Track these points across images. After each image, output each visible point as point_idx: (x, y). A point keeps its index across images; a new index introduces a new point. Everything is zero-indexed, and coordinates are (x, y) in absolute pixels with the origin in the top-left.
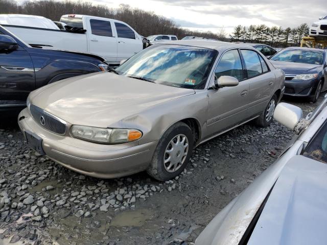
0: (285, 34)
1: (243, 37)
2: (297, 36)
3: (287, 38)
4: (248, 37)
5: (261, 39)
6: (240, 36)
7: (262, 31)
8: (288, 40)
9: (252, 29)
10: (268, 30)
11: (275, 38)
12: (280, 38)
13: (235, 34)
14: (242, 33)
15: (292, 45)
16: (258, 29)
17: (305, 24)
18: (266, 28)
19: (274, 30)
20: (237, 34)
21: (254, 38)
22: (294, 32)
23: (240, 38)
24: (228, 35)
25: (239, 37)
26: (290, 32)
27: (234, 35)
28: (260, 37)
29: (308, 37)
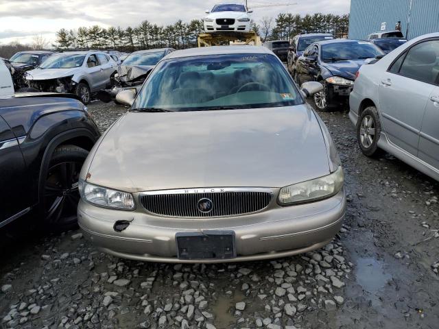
0: (127, 35)
1: (74, 46)
2: (142, 36)
3: (132, 41)
4: (81, 45)
5: (99, 45)
6: (69, 45)
7: (98, 34)
8: (134, 42)
9: (83, 33)
10: (104, 32)
11: (117, 42)
12: (123, 41)
13: (60, 42)
14: (70, 40)
15: (140, 49)
16: (91, 33)
17: (146, 22)
18: (102, 30)
19: (113, 32)
20: (64, 41)
21: (90, 44)
22: (137, 32)
23: (69, 47)
24: (50, 44)
25: (67, 46)
26: (133, 33)
27: (59, 44)
28: (98, 42)
29: (204, 35)
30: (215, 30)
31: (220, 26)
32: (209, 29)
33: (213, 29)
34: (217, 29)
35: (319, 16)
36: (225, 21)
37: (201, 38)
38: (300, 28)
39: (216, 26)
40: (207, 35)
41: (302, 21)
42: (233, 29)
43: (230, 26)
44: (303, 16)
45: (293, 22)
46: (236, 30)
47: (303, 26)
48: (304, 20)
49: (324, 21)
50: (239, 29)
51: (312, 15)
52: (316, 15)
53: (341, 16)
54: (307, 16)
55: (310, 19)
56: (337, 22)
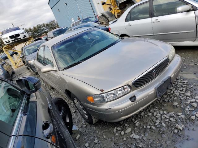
29: (6, 46)
30: (11, 42)
31: (13, 39)
32: (7, 43)
33: (10, 42)
34: (12, 41)
35: (39, 26)
36: (14, 36)
37: (4, 48)
38: (33, 33)
39: (11, 40)
40: (7, 46)
41: (33, 30)
42: (21, 38)
43: (18, 38)
44: (32, 28)
45: (29, 31)
46: (22, 38)
47: (35, 32)
48: (34, 29)
49: (42, 27)
50: (23, 37)
51: (36, 26)
52: (38, 25)
53: (49, 23)
54: (34, 27)
55: (36, 28)
56: (48, 25)
